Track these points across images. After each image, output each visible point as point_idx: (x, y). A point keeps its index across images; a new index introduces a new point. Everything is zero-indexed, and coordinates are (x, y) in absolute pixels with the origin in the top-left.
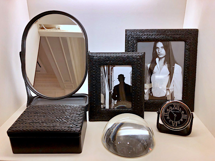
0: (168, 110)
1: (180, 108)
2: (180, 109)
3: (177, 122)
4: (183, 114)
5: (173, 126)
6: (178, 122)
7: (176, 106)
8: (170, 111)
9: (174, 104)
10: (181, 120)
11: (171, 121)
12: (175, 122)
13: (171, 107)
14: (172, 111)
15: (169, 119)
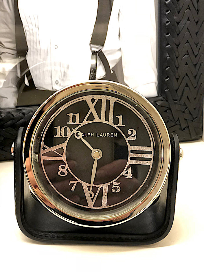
0: (60, 131)
1: (120, 117)
2: (116, 121)
3: (105, 186)
4: (132, 143)
5: (91, 205)
6: (110, 187)
7: (98, 108)
8: (69, 135)
9: (88, 99)
10: (124, 173)
11: (79, 185)
12: (99, 186)
13: (77, 115)
14: (80, 136)
15: (70, 177)
